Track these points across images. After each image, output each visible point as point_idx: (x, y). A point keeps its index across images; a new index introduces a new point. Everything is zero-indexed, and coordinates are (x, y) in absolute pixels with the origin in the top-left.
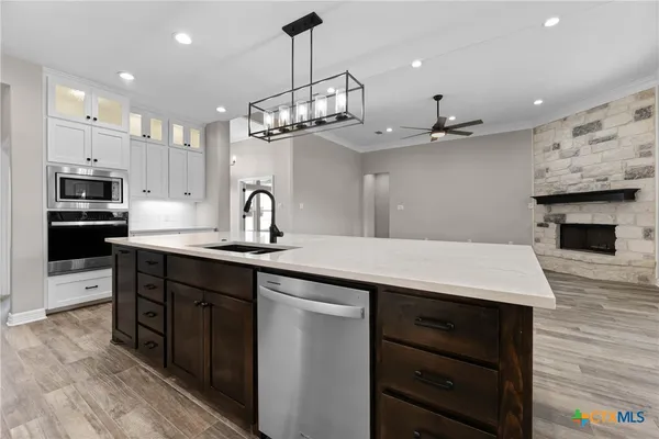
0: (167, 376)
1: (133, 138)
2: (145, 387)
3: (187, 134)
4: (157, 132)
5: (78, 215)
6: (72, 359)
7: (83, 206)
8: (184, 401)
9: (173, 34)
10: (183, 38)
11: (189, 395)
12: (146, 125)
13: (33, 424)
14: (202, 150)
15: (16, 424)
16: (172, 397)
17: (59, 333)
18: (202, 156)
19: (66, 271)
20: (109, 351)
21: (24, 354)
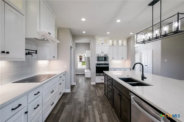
0: (113, 108)
1: (110, 46)
2: (108, 108)
3: (122, 42)
4: (115, 43)
5: (102, 64)
6: (98, 95)
7: (103, 62)
8: (115, 117)
9: (116, 21)
10: (118, 21)
11: (116, 116)
12: (113, 42)
13: (91, 106)
14: (127, 46)
15: (89, 105)
16: (113, 115)
17: (97, 88)
18: (127, 47)
19: (100, 75)
20: (104, 96)
21: (92, 91)
